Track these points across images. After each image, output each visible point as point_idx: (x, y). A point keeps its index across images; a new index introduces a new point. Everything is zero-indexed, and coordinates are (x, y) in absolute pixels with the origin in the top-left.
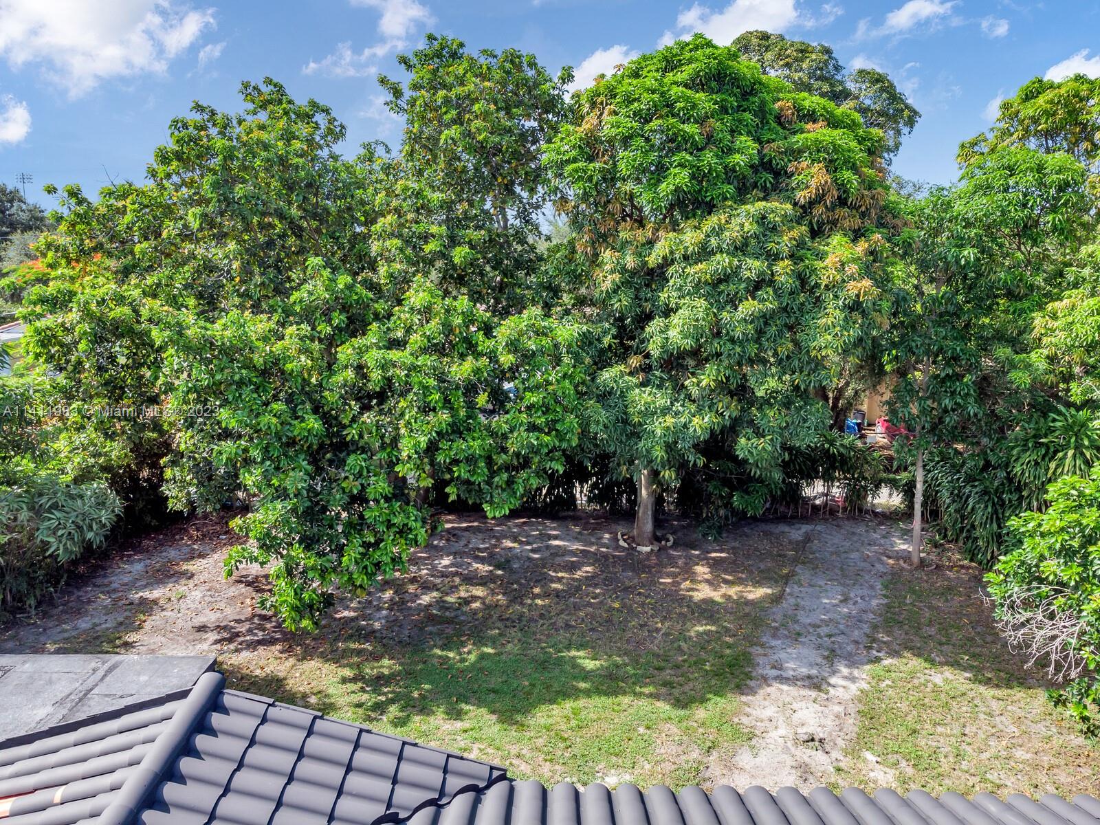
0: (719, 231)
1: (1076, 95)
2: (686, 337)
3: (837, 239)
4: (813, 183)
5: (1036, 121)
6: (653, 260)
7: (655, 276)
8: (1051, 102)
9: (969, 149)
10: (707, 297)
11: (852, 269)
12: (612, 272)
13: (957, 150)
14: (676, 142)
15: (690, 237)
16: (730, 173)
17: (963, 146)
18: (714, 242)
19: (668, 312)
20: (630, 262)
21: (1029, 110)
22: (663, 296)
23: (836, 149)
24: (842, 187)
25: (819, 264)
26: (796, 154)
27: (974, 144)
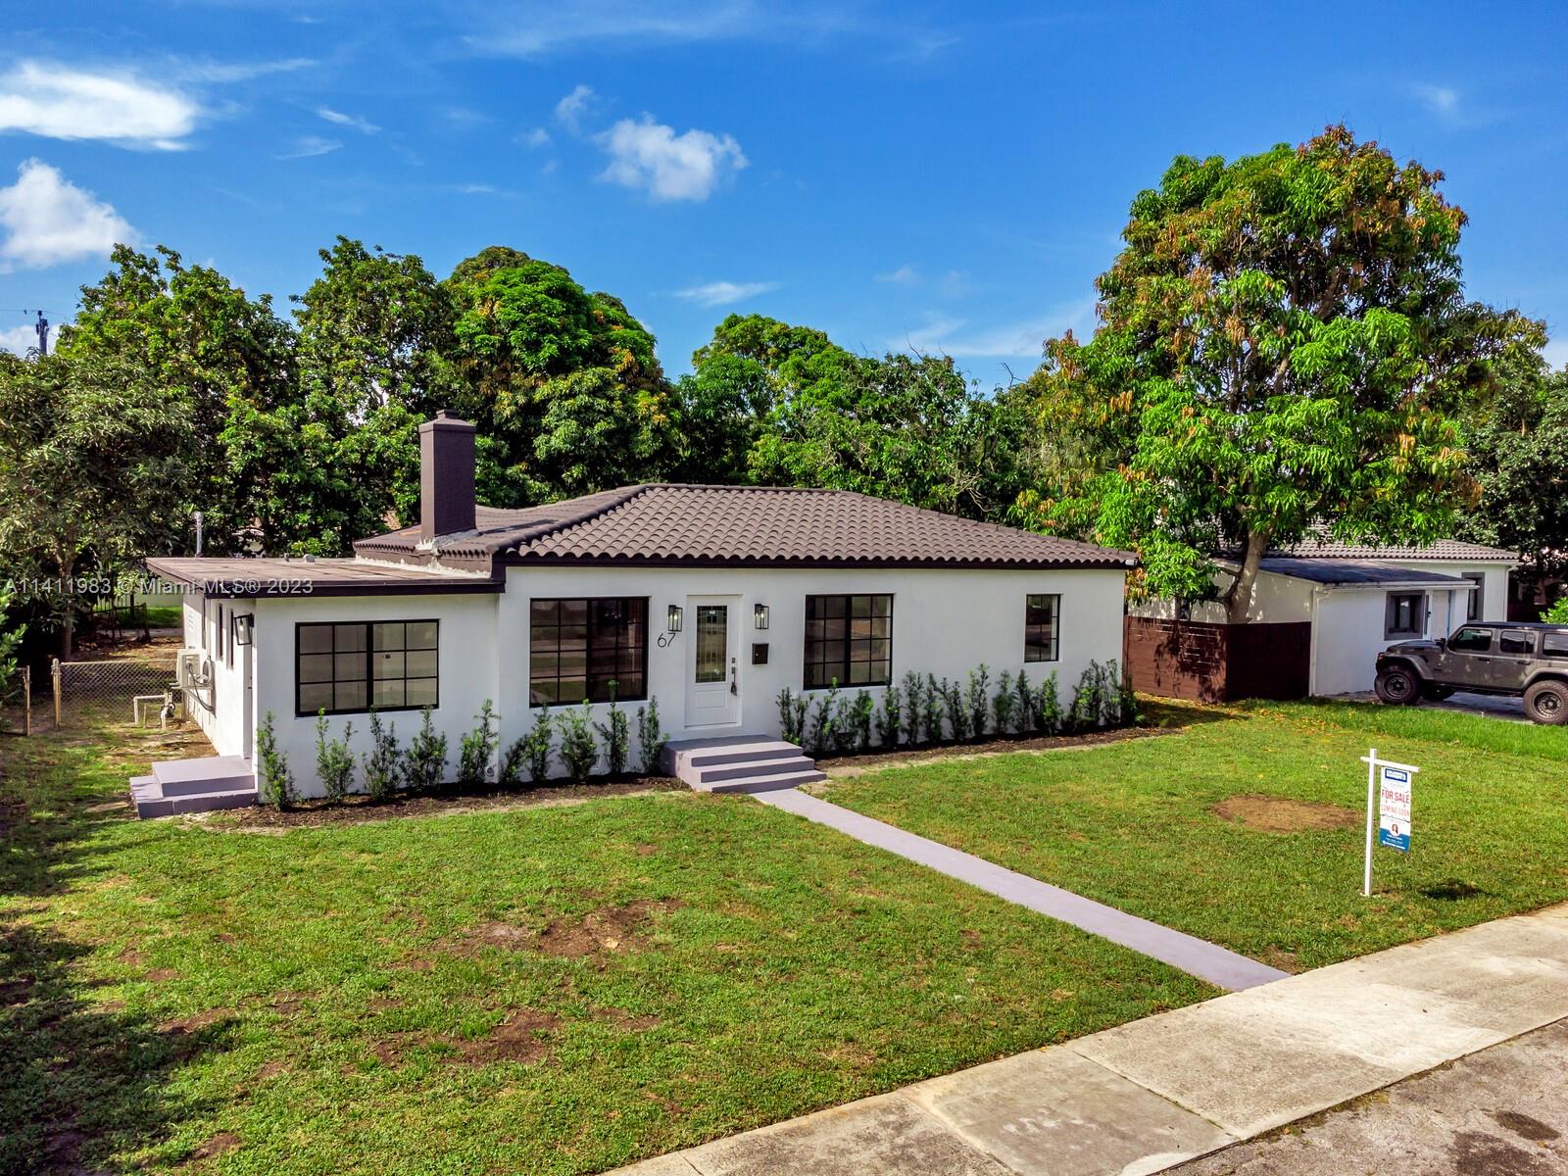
0: (579, 382)
1: (756, 327)
2: (565, 443)
3: (642, 394)
4: (625, 360)
5: (736, 341)
6: (537, 397)
7: (541, 409)
8: (743, 329)
9: (698, 356)
10: (576, 419)
11: (653, 408)
12: (509, 405)
13: (692, 356)
14: (544, 329)
15: (563, 385)
16: (579, 349)
17: (695, 353)
18: (577, 388)
19: (549, 432)
20: (521, 399)
21: (731, 334)
22: (544, 421)
23: (636, 342)
24: (641, 364)
25: (634, 405)
26: (613, 343)
27: (702, 352)
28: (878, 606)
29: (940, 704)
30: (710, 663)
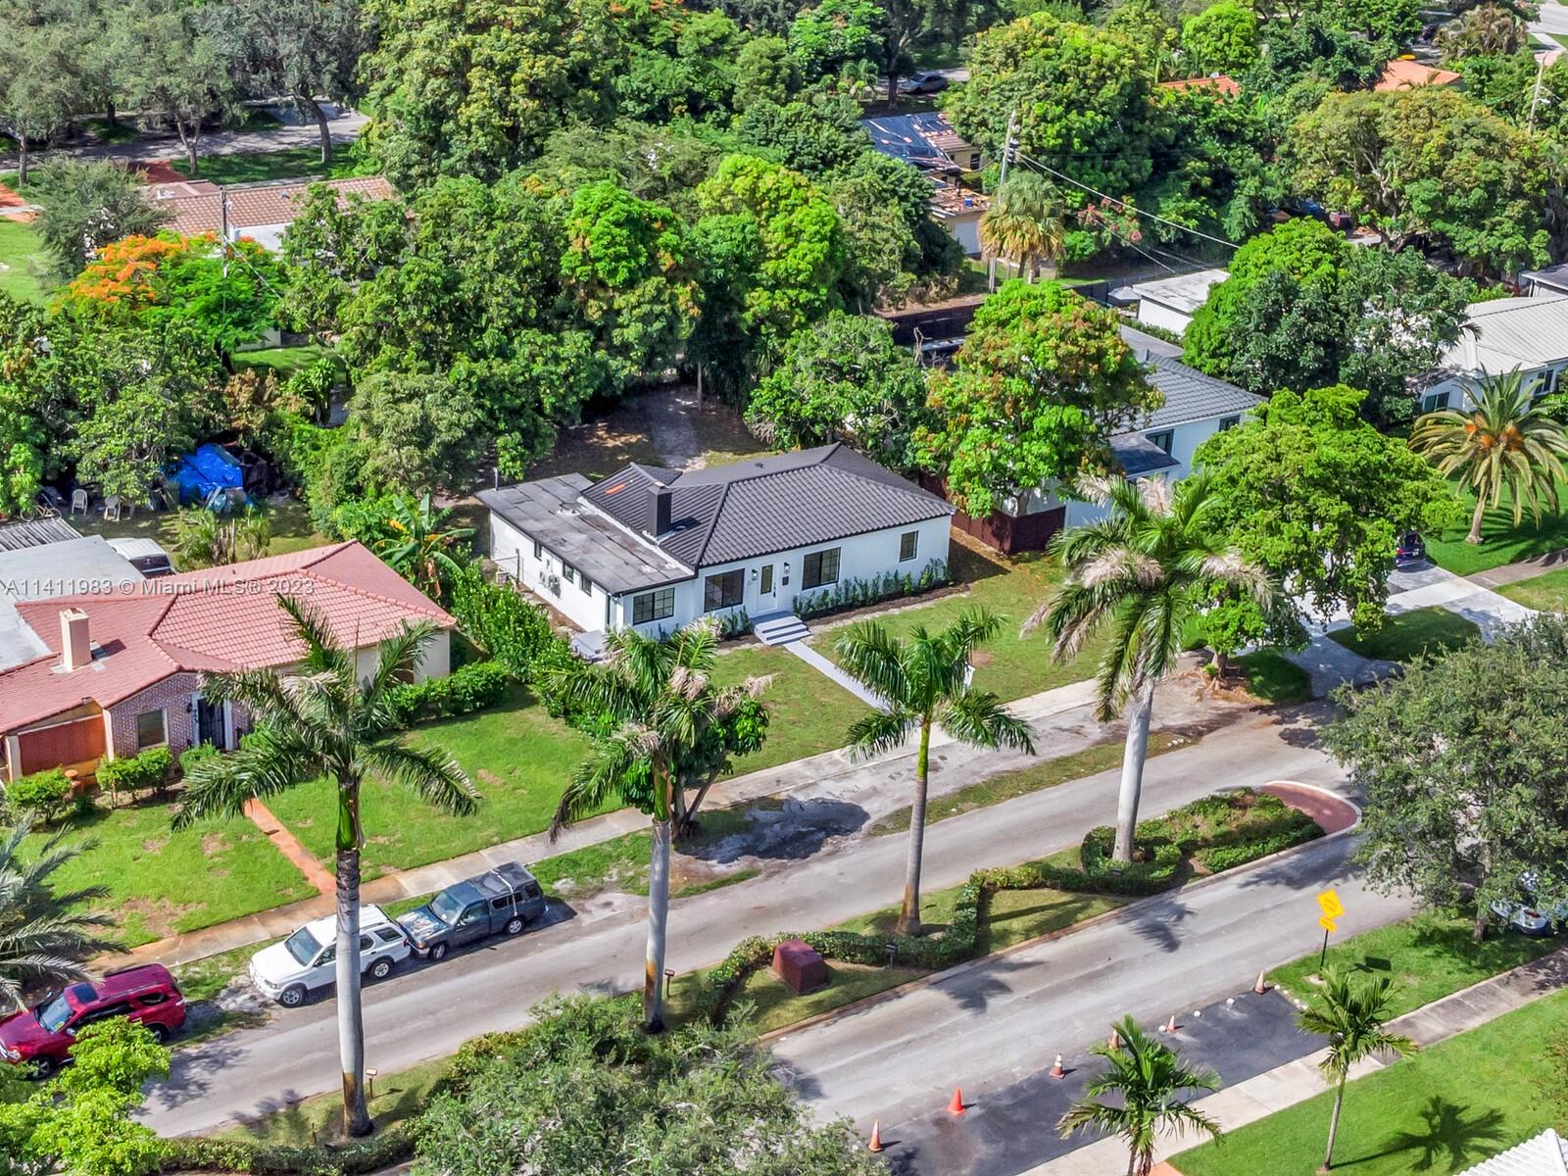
6: (616, 305)
7: (618, 313)
10: (641, 321)
12: (596, 310)
15: (632, 298)
18: (641, 299)
19: (623, 328)
20: (605, 307)
22: (620, 322)
28: (834, 554)
29: (859, 590)
30: (766, 587)
